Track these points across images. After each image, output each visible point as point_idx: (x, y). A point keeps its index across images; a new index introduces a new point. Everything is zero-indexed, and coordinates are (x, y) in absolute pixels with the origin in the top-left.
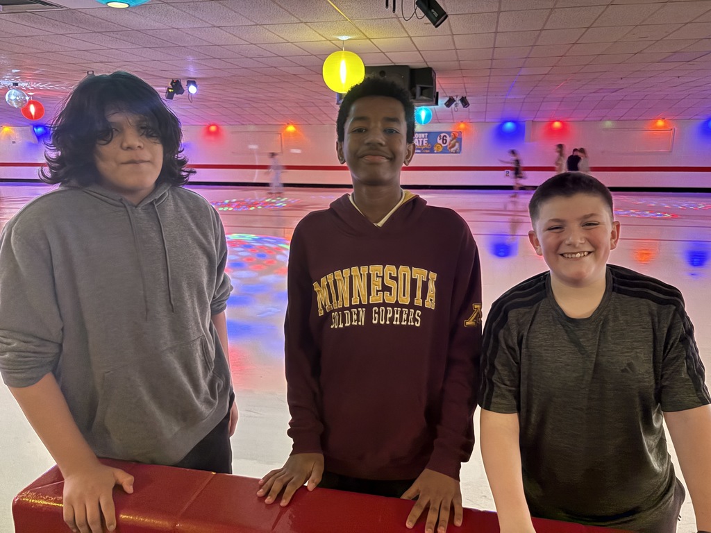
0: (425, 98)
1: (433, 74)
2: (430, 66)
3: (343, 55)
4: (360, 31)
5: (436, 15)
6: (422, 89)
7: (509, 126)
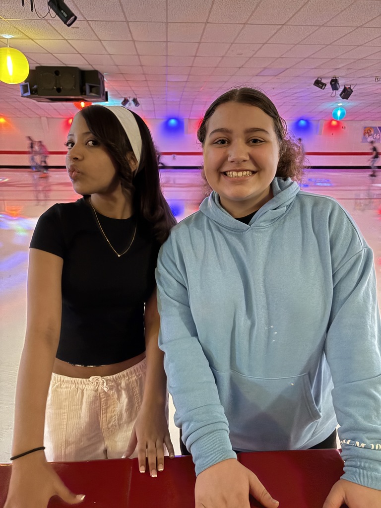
0: (93, 94)
1: (100, 77)
2: (97, 69)
3: (8, 52)
4: (19, 30)
5: (66, 16)
6: (91, 87)
7: (173, 122)
